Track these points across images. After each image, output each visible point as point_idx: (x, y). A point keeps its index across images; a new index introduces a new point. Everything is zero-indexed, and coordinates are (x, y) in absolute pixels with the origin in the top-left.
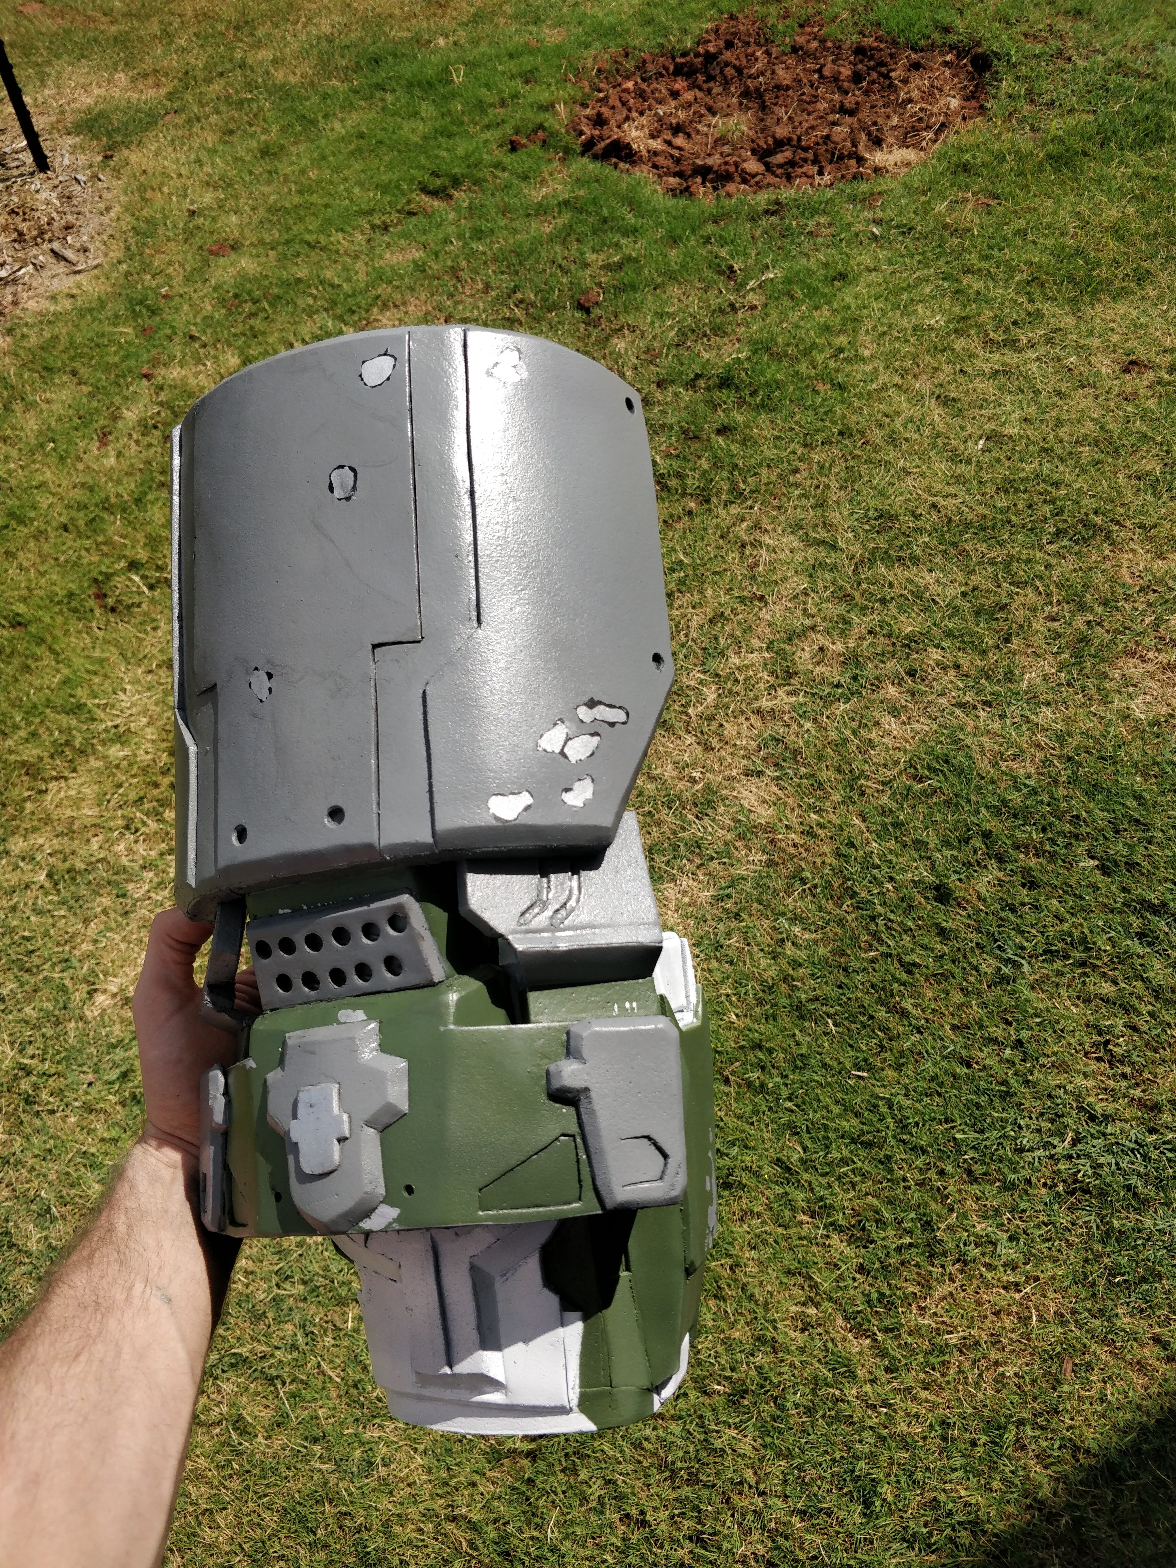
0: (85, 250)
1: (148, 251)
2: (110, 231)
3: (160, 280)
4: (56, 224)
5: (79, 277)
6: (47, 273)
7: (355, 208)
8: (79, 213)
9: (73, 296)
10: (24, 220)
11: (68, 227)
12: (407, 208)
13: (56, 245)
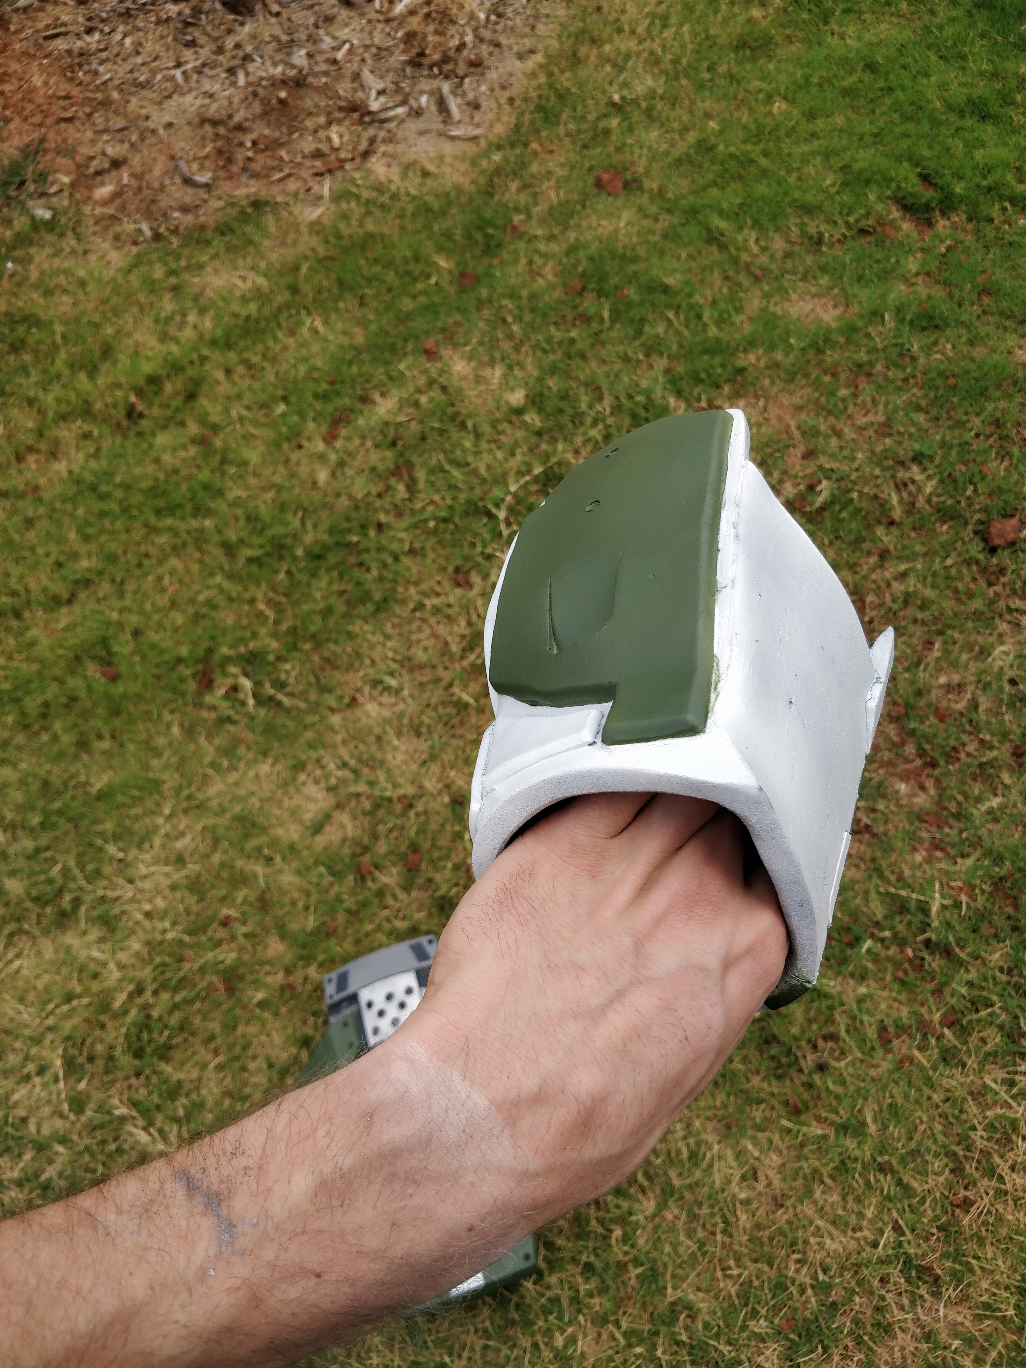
0: (476, 106)
1: (534, 145)
2: (514, 91)
3: (523, 199)
4: (465, 52)
5: (448, 148)
6: (420, 124)
7: (797, 194)
8: (498, 45)
9: (426, 174)
10: (437, 32)
11: (476, 64)
12: (862, 224)
13: (446, 88)
